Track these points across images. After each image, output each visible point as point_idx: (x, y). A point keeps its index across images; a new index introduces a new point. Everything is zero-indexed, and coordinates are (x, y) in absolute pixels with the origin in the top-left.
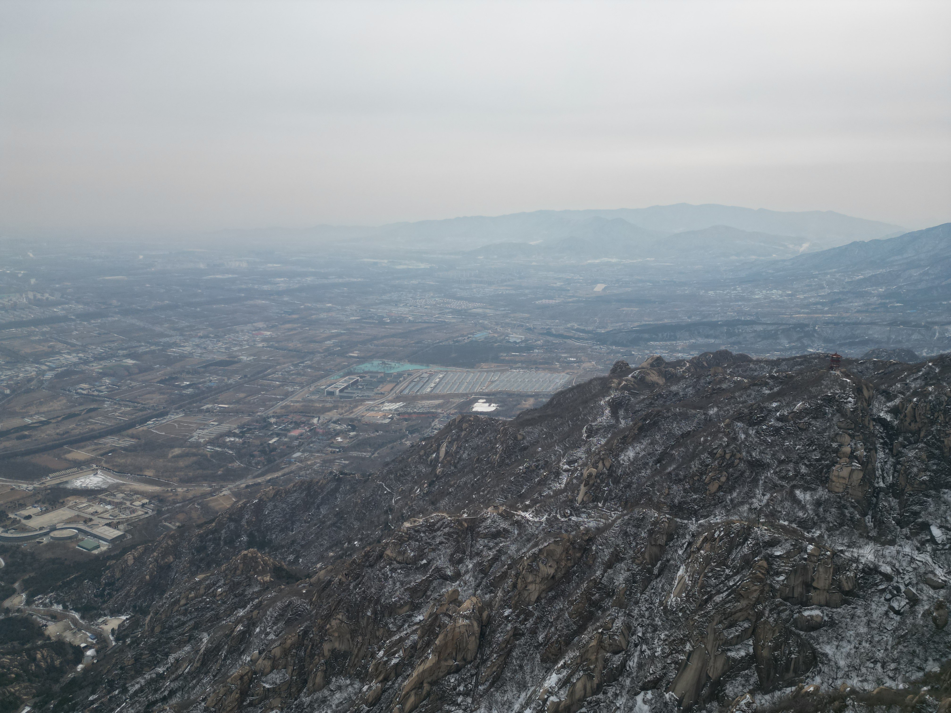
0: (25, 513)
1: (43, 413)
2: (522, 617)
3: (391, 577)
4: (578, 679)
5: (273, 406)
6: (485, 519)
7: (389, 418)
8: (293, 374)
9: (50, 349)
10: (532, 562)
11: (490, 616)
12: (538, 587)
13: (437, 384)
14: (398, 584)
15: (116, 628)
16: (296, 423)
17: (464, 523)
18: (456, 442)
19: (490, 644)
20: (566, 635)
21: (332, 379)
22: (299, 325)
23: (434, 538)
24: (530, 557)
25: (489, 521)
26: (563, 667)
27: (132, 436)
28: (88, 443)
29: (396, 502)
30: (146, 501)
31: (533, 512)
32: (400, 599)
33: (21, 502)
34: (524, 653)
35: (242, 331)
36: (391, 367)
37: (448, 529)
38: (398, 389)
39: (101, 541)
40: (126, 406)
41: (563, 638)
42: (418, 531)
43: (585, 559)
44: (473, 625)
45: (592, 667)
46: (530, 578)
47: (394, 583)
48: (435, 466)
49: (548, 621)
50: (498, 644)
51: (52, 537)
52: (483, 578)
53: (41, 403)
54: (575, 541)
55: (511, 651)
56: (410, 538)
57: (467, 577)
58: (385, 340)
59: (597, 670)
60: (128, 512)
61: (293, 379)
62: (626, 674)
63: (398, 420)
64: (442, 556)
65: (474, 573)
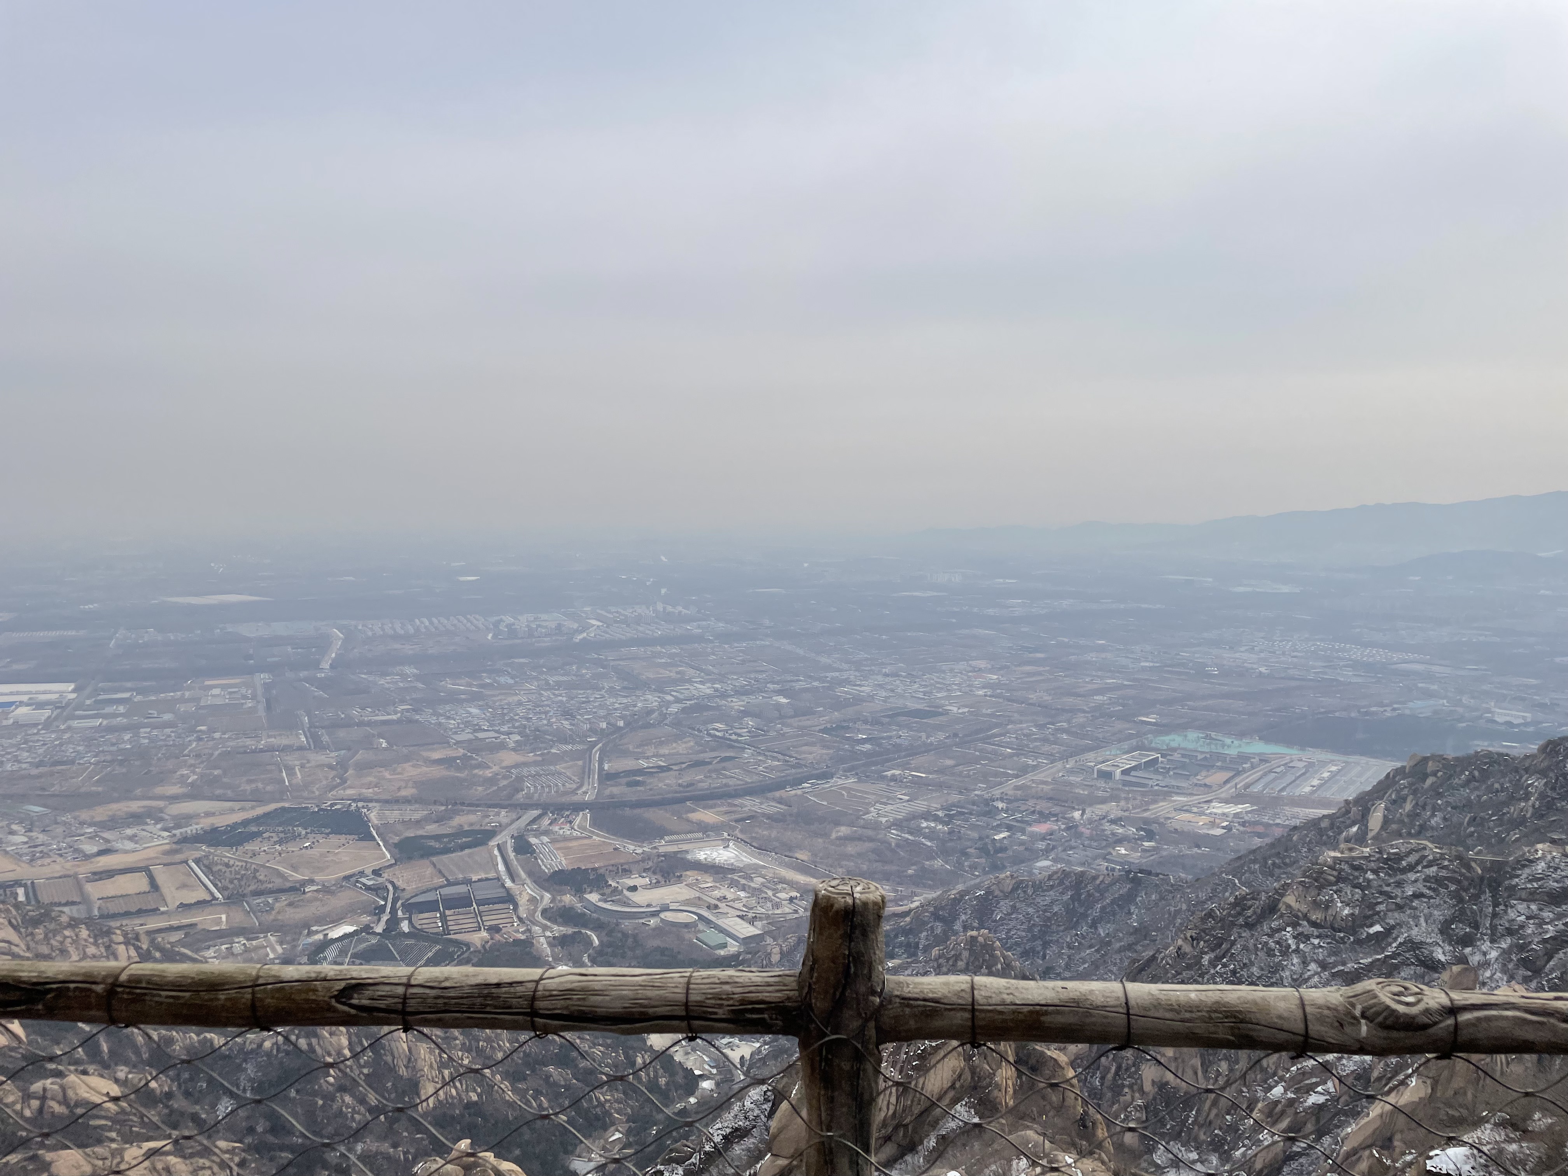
0: (630, 882)
1: (663, 756)
5: (1001, 783)
6: (1530, 862)
7: (1223, 828)
8: (1036, 740)
9: (679, 676)
13: (1324, 783)
15: (747, 1056)
16: (1041, 813)
18: (1409, 800)
21: (1106, 753)
22: (1047, 668)
23: (1399, 884)
25: (1541, 866)
27: (780, 801)
28: (719, 802)
30: (794, 894)
33: (626, 867)
35: (951, 670)
36: (1223, 746)
37: (1435, 869)
39: (728, 939)
40: (774, 758)
42: (1361, 869)
47: (1305, 963)
51: (662, 920)
53: (661, 743)
56: (1339, 879)
58: (1210, 702)
60: (769, 905)
61: (1036, 747)
63: (1242, 832)
64: (1422, 920)
65: (1504, 965)
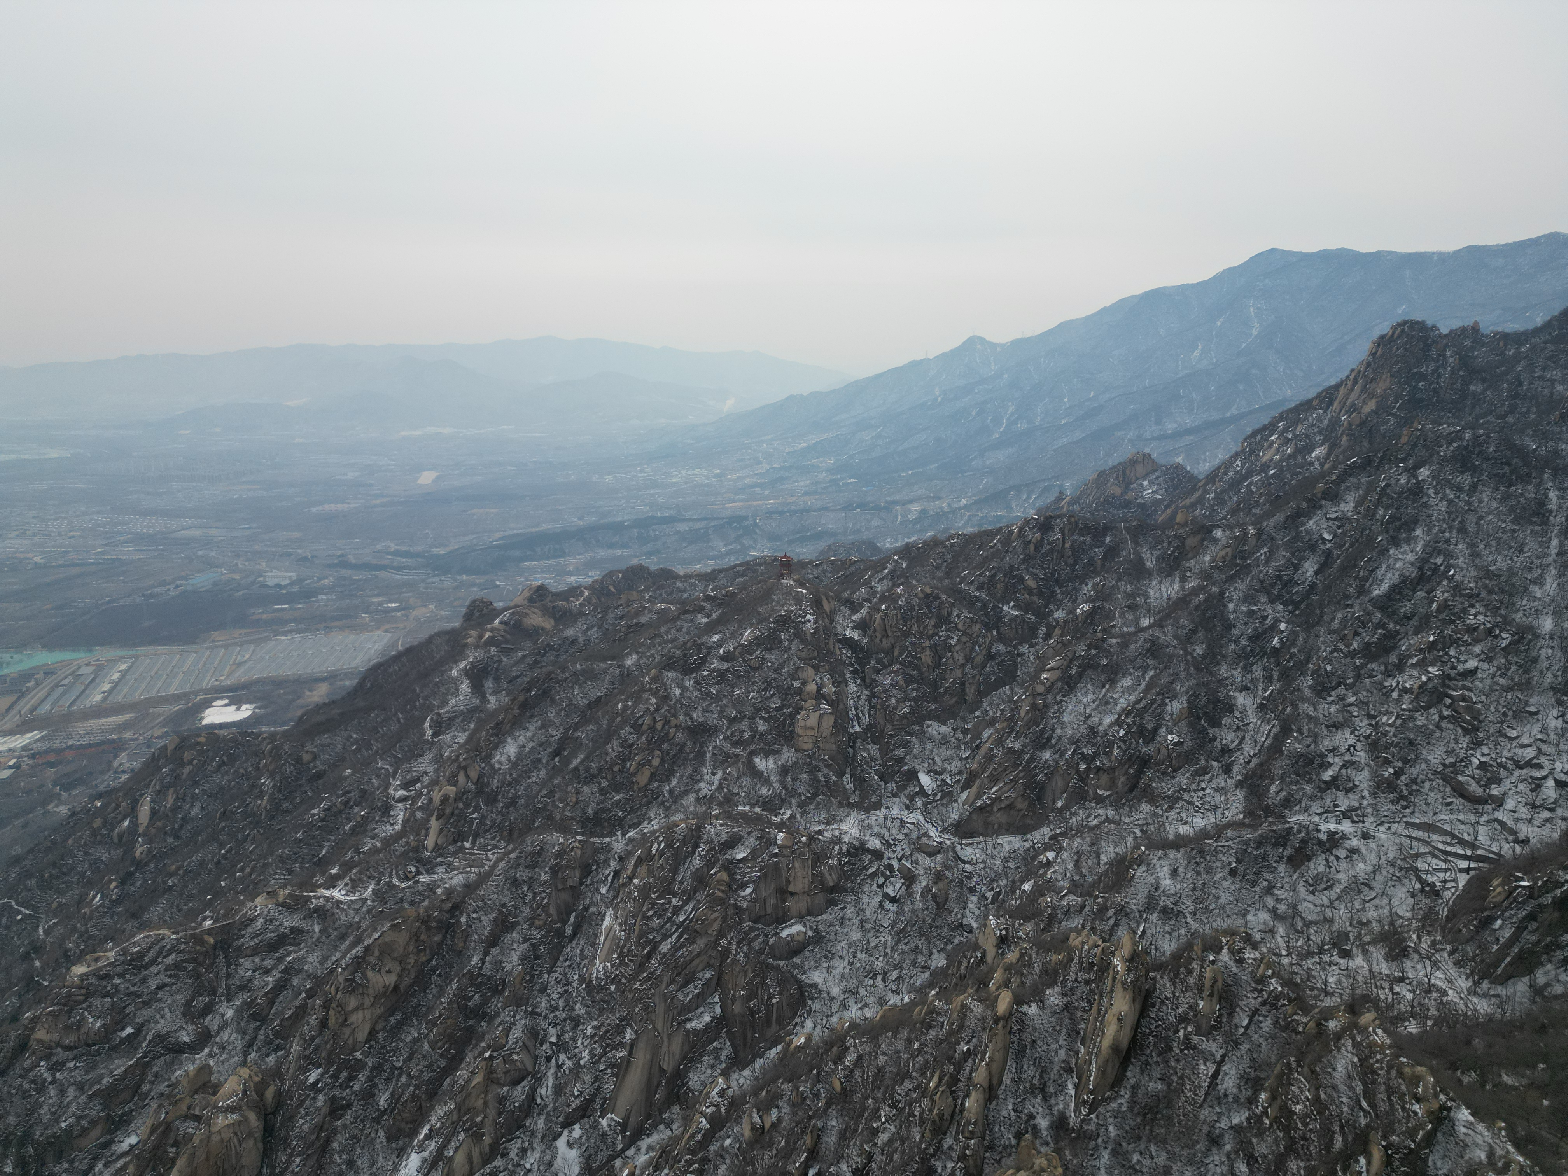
2: (344, 1075)
3: (54, 1081)
4: (457, 1149)
6: (252, 920)
7: (10, 767)
10: (353, 973)
11: (280, 1094)
12: (368, 1013)
13: (116, 685)
14: (71, 1091)
17: (206, 937)
18: (171, 790)
19: (286, 1142)
20: (430, 1081)
23: (144, 981)
24: (347, 965)
25: (261, 920)
26: (428, 1137)
29: (47, 933)
31: (346, 885)
32: (79, 1118)
34: (354, 1137)
37: (173, 956)
38: (25, 706)
41: (424, 1088)
42: (107, 977)
43: (449, 942)
44: (246, 1119)
45: (479, 1119)
46: (353, 1003)
47: (62, 1092)
48: (132, 844)
49: (394, 1068)
50: (301, 1138)
52: (258, 1029)
54: (429, 916)
55: (328, 1141)
56: (87, 996)
57: (225, 1036)
59: (488, 1122)
62: (537, 1111)
63: (32, 767)
64: (167, 1010)
65: (238, 1023)
